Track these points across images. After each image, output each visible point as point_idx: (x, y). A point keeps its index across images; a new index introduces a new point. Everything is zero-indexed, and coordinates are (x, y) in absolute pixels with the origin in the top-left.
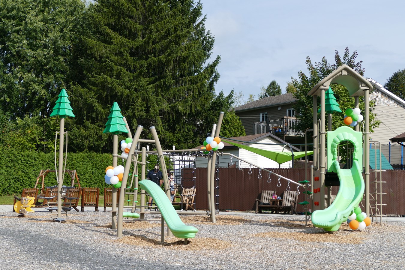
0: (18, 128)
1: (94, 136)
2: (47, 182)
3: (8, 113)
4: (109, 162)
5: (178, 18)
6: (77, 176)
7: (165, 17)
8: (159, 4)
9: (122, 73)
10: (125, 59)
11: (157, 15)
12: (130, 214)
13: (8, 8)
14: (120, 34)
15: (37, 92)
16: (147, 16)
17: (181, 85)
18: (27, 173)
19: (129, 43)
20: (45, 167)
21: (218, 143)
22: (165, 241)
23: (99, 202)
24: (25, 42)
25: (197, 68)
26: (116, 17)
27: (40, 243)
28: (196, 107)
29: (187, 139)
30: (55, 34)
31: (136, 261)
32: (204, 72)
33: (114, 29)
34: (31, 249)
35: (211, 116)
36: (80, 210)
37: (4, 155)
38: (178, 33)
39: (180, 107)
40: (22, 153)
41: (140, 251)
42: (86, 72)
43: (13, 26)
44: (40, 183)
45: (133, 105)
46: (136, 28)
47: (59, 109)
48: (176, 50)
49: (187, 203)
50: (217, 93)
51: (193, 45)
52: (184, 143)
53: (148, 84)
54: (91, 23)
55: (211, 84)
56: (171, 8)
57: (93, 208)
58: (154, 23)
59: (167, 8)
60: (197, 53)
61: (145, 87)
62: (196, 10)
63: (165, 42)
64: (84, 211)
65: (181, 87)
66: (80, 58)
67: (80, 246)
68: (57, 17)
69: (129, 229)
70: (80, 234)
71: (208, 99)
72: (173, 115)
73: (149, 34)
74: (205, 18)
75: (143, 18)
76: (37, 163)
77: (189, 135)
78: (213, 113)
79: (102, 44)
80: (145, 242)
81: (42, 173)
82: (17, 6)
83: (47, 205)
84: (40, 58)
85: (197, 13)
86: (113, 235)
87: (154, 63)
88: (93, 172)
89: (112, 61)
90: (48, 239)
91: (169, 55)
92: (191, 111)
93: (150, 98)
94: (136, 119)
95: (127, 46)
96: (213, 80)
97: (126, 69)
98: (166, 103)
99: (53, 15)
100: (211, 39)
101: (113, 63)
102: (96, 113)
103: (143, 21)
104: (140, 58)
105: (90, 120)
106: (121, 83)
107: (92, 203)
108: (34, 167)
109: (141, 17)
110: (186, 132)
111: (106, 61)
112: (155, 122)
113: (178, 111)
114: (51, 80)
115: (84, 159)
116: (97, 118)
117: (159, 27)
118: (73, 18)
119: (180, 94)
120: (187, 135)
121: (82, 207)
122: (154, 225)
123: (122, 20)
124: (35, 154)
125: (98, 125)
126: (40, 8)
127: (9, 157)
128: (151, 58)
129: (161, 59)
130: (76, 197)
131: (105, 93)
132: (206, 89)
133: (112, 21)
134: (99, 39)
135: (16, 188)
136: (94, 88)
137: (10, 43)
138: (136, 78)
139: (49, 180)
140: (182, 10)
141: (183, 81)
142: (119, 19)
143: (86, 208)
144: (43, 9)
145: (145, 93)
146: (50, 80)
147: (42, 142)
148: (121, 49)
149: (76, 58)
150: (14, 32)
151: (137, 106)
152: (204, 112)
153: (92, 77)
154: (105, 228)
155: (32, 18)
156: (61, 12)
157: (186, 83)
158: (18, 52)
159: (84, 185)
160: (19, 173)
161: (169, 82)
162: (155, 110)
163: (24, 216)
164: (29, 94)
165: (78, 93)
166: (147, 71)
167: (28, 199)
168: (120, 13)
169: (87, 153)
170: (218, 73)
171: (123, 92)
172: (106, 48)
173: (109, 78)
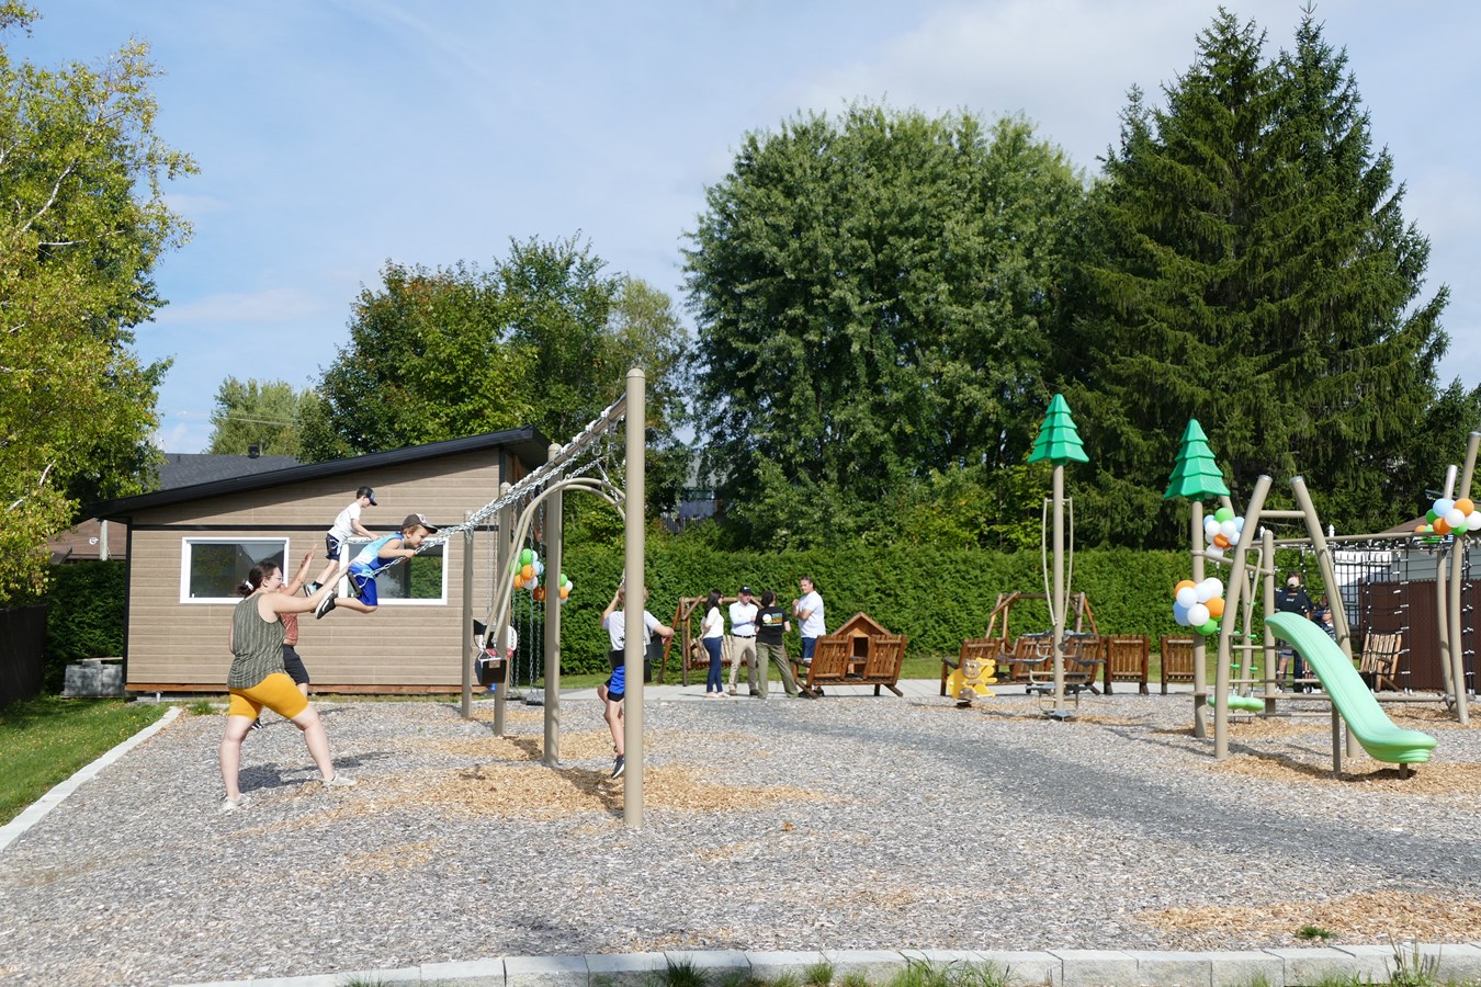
0: (934, 495)
1: (1123, 509)
2: (1014, 623)
3: (909, 460)
4: (1164, 571)
5: (1328, 198)
6: (1088, 608)
7: (1295, 197)
8: (1276, 166)
9: (1189, 347)
10: (1193, 313)
11: (1272, 195)
12: (1240, 700)
13: (901, 209)
14: (1178, 252)
15: (976, 406)
16: (1246, 200)
17: (1345, 370)
18: (965, 601)
19: (1202, 273)
20: (1006, 587)
21: (1467, 515)
22: (1343, 771)
23: (1149, 670)
24: (943, 287)
25: (1384, 322)
26: (1167, 210)
27: (1028, 771)
28: (1387, 425)
29: (1364, 508)
30: (1013, 263)
31: (1282, 818)
32: (1406, 333)
33: (1161, 239)
34: (1012, 783)
35: (1429, 447)
36: (1102, 691)
37: (908, 559)
38: (1331, 235)
39: (1343, 426)
40: (951, 554)
41: (1285, 794)
42: (1097, 351)
43: (914, 252)
44: (999, 625)
45: (1221, 427)
46: (1220, 233)
47: (1050, 443)
48: (1328, 281)
49: (1380, 671)
50: (1443, 384)
51: (1374, 263)
52: (1358, 517)
53: (1259, 373)
54: (1101, 229)
55: (1427, 362)
56: (1307, 174)
57: (1135, 687)
58: (1266, 215)
59: (1297, 174)
60: (1383, 283)
61: (1250, 379)
62: (1375, 174)
63: (1296, 262)
64: (1111, 694)
65: (1346, 374)
66: (1079, 319)
67: (1128, 779)
68: (1016, 221)
69: (1241, 739)
70: (1119, 750)
71: (1420, 401)
72: (1325, 450)
73: (1253, 245)
74: (1400, 192)
75: (1235, 207)
76: (987, 577)
77: (1369, 498)
78: (1435, 436)
79: (1134, 279)
80: (1290, 772)
81: (1003, 601)
82: (921, 205)
83: (1028, 678)
84: (981, 324)
85: (1378, 179)
86: (1202, 753)
87: (1269, 316)
88: (1124, 598)
89: (1162, 320)
90: (1044, 760)
91: (1309, 294)
92: (1374, 434)
93: (1265, 406)
94: (1230, 462)
95: (1198, 278)
96: (1431, 352)
97: (1196, 337)
98: (1306, 417)
99: (1007, 217)
100: (1420, 244)
101: (1165, 325)
102: (1127, 450)
103: (1235, 215)
104: (1233, 306)
105: (1112, 469)
106: (1187, 373)
107: (1133, 674)
108: (980, 588)
109: (1231, 204)
110: (1363, 490)
111: (1145, 321)
112: (1279, 467)
113: (1339, 435)
114: (1011, 376)
115: (1101, 566)
116: (1129, 463)
117: (1280, 225)
118: (1056, 220)
119: (1342, 392)
120: (1364, 498)
121: (1107, 684)
122: (1303, 730)
123: (1181, 215)
124: (980, 555)
125: (1133, 480)
126: (975, 203)
127: (920, 565)
128: (1262, 305)
129: (1288, 306)
130: (1092, 657)
131: (1148, 399)
132: (1412, 376)
133: (1157, 220)
134: (1122, 268)
135: (939, 639)
136: (1118, 388)
137: (909, 294)
138: (1226, 358)
139: (1017, 619)
140: (1338, 175)
141: (1349, 359)
142: (1174, 213)
143: (1116, 687)
144: (982, 205)
145: (1251, 396)
146: (1007, 376)
147: (996, 528)
148: (1182, 287)
149: (1067, 318)
150: (915, 266)
151: (1231, 428)
152: (1409, 436)
153: (1113, 363)
154: (1178, 737)
155: (957, 229)
156: (1024, 208)
157: (1357, 363)
158: (927, 313)
159: (1103, 629)
160: (946, 603)
161: (1311, 364)
162: (1277, 437)
163: (970, 706)
164: (956, 413)
165: (1080, 404)
166: (1252, 339)
167: (978, 663)
168: (1175, 198)
169: (1107, 550)
170: (1444, 331)
171: (1193, 395)
172: (1143, 287)
173: (1155, 363)
